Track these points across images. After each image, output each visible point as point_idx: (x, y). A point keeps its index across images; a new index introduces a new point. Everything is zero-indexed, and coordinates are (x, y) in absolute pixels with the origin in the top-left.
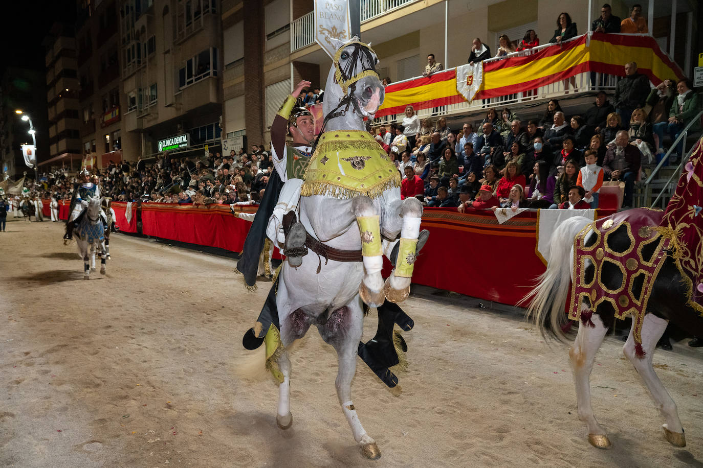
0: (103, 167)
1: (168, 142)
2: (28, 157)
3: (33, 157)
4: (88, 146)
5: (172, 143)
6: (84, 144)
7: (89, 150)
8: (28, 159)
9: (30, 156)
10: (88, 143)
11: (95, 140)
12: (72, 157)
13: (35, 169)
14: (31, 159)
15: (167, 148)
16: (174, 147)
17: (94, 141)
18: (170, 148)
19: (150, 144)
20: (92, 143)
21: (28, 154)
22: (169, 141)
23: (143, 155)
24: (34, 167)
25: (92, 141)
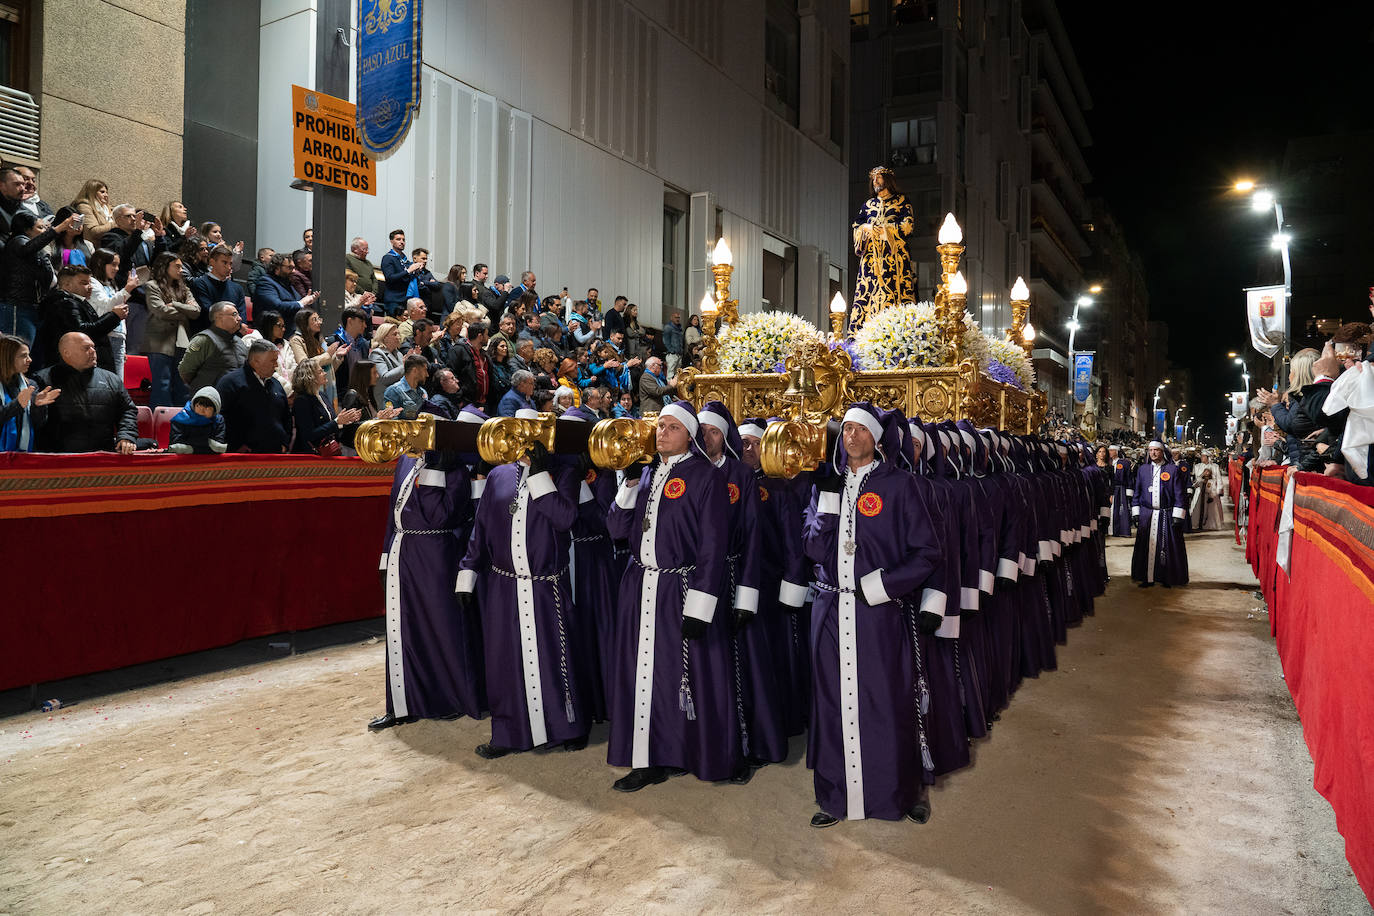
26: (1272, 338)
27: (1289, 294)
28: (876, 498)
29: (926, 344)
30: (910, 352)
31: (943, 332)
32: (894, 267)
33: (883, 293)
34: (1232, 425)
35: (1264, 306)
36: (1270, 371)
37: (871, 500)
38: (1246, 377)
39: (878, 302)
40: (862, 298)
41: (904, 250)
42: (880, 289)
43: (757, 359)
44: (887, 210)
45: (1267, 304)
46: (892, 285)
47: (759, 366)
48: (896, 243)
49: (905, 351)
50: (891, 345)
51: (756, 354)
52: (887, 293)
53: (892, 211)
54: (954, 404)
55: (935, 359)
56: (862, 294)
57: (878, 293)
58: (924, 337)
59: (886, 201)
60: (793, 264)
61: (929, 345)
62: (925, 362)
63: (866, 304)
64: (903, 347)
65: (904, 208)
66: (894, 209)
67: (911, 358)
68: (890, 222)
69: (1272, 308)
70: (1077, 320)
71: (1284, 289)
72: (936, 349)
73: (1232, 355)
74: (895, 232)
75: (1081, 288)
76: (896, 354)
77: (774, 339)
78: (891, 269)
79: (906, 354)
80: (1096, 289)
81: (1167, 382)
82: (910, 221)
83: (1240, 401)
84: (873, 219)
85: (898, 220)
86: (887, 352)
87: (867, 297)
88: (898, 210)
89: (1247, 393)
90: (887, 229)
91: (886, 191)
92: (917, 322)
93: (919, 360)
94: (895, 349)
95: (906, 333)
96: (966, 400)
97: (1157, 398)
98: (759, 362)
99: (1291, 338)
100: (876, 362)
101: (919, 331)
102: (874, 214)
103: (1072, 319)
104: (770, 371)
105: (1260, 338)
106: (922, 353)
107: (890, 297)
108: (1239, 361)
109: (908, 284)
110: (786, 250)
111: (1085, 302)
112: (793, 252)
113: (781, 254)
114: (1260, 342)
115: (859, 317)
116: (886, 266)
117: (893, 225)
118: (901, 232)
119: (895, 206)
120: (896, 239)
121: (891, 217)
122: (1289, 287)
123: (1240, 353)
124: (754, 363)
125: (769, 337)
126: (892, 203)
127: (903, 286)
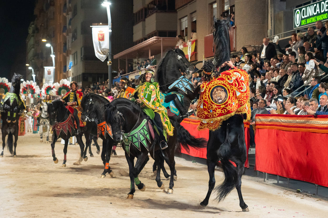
0: (206, 57)
1: (310, 10)
2: (100, 43)
3: (106, 44)
4: (185, 23)
5: (318, 10)
6: (180, 19)
7: (186, 28)
8: (99, 47)
9: (101, 42)
10: (186, 18)
11: (195, 11)
12: (164, 42)
13: (108, 62)
14: (103, 47)
15: (309, 21)
16: (320, 18)
17: (194, 15)
18: (313, 19)
19: (281, 15)
20: (192, 18)
21: (100, 40)
22: (312, 8)
23: (269, 35)
24: (107, 60)
25: (192, 14)
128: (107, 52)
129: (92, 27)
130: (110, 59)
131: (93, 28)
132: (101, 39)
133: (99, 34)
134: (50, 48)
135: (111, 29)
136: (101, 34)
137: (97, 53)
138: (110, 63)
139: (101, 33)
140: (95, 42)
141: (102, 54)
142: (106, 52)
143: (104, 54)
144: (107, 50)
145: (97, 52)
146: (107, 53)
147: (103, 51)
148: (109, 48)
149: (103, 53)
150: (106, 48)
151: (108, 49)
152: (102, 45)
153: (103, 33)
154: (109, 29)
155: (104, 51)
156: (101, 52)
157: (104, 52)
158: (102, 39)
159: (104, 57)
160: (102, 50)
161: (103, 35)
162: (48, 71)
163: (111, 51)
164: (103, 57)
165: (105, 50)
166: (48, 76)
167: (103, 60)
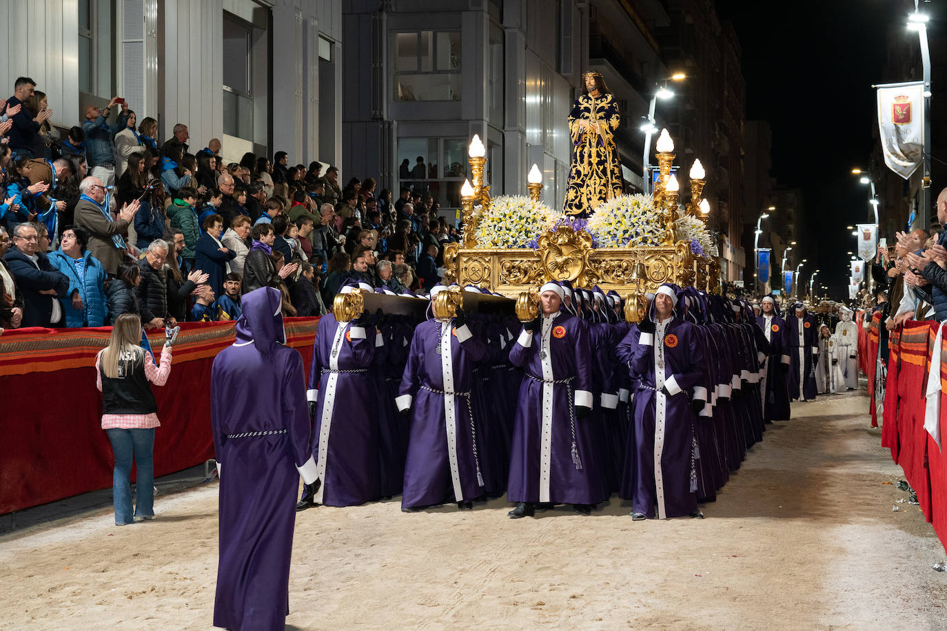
26: (908, 154)
27: (929, 94)
28: (675, 337)
29: (648, 228)
30: (637, 234)
31: (662, 220)
32: (605, 156)
33: (597, 178)
34: (857, 270)
35: (898, 109)
36: (906, 196)
37: (672, 338)
38: (874, 203)
39: (593, 186)
40: (579, 181)
41: (612, 142)
42: (595, 175)
43: (513, 237)
44: (598, 107)
45: (902, 106)
46: (604, 172)
47: (515, 243)
48: (608, 136)
49: (634, 234)
50: (623, 228)
51: (511, 234)
52: (600, 178)
53: (602, 109)
54: (672, 273)
55: (656, 240)
56: (579, 177)
57: (593, 178)
58: (648, 223)
59: (597, 99)
60: (266, 33)
61: (651, 229)
62: (649, 242)
63: (581, 186)
64: (632, 231)
65: (612, 106)
66: (603, 107)
67: (639, 239)
68: (601, 118)
69: (909, 111)
70: (654, 121)
71: (923, 86)
72: (656, 232)
73: (856, 171)
74: (607, 127)
75: (659, 75)
76: (627, 235)
77: (525, 220)
78: (603, 158)
79: (634, 236)
80: (679, 77)
81: (772, 208)
82: (617, 118)
83: (867, 237)
84: (587, 114)
85: (608, 117)
86: (620, 234)
87: (583, 181)
88: (606, 108)
89: (877, 225)
90: (599, 124)
91: (597, 91)
92: (641, 211)
93: (645, 240)
94: (625, 232)
95: (634, 220)
96: (681, 272)
97: (758, 232)
98: (514, 239)
99: (931, 154)
100: (611, 241)
101: (643, 218)
102: (587, 109)
103: (647, 120)
104: (524, 247)
105: (894, 153)
106: (646, 235)
107: (603, 181)
108: (865, 181)
109: (616, 170)
110: (255, 10)
111: (664, 94)
112: (265, 15)
113: (248, 16)
114: (894, 158)
115: (576, 197)
116: (599, 155)
117: (604, 122)
118: (611, 128)
119: (604, 104)
120: (607, 133)
121: (602, 114)
122: (928, 84)
123: (867, 171)
124: (511, 240)
125: (521, 218)
126: (602, 101)
127: (612, 172)
128: (920, 152)
129: (876, 89)
130: (928, 173)
131: (878, 91)
132: (901, 117)
133: (894, 105)
134: (869, 186)
135: (929, 87)
136: (899, 105)
137: (889, 157)
138: (927, 183)
139: (901, 102)
140: (884, 128)
141: (905, 158)
142: (917, 154)
143: (911, 160)
144: (919, 149)
145: (889, 154)
146: (920, 155)
147: (906, 152)
148: (923, 144)
149: (906, 155)
150: (916, 141)
151: (922, 146)
152: (903, 136)
153: (908, 101)
154: (925, 91)
155: (912, 152)
156: (901, 154)
157: (911, 155)
158: (904, 118)
159: (910, 167)
160: (902, 148)
161: (907, 108)
162: (864, 234)
163: (929, 151)
164: (905, 167)
165: (913, 148)
166: (864, 244)
167: (906, 176)
